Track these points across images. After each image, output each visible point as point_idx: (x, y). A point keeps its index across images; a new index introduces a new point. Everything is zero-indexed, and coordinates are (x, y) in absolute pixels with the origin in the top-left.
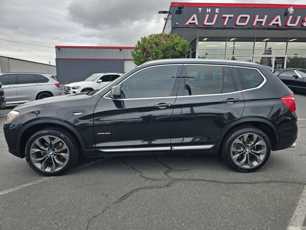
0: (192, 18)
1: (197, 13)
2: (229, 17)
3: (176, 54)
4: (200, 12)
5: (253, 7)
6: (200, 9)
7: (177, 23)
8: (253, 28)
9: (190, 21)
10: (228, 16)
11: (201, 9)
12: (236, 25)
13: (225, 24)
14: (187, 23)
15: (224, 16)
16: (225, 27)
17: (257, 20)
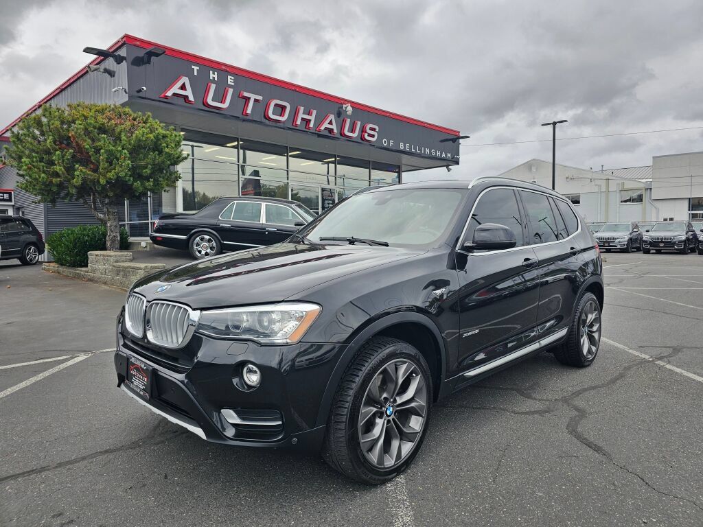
0: (179, 84)
1: (189, 74)
2: (256, 100)
3: (163, 162)
4: (196, 74)
5: (292, 90)
6: (196, 68)
7: (145, 88)
8: (294, 129)
9: (175, 89)
10: (253, 97)
11: (198, 68)
12: (267, 118)
13: (249, 111)
14: (169, 94)
15: (246, 94)
16: (248, 118)
17: (301, 115)
